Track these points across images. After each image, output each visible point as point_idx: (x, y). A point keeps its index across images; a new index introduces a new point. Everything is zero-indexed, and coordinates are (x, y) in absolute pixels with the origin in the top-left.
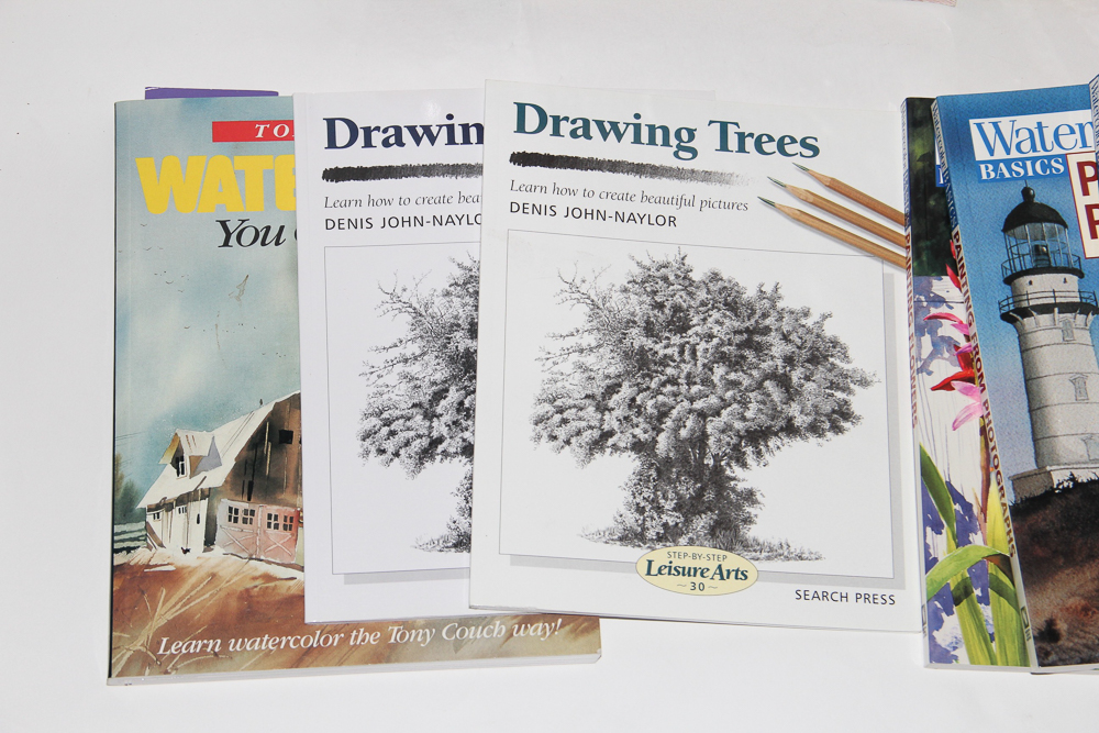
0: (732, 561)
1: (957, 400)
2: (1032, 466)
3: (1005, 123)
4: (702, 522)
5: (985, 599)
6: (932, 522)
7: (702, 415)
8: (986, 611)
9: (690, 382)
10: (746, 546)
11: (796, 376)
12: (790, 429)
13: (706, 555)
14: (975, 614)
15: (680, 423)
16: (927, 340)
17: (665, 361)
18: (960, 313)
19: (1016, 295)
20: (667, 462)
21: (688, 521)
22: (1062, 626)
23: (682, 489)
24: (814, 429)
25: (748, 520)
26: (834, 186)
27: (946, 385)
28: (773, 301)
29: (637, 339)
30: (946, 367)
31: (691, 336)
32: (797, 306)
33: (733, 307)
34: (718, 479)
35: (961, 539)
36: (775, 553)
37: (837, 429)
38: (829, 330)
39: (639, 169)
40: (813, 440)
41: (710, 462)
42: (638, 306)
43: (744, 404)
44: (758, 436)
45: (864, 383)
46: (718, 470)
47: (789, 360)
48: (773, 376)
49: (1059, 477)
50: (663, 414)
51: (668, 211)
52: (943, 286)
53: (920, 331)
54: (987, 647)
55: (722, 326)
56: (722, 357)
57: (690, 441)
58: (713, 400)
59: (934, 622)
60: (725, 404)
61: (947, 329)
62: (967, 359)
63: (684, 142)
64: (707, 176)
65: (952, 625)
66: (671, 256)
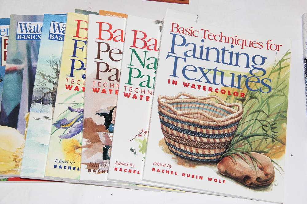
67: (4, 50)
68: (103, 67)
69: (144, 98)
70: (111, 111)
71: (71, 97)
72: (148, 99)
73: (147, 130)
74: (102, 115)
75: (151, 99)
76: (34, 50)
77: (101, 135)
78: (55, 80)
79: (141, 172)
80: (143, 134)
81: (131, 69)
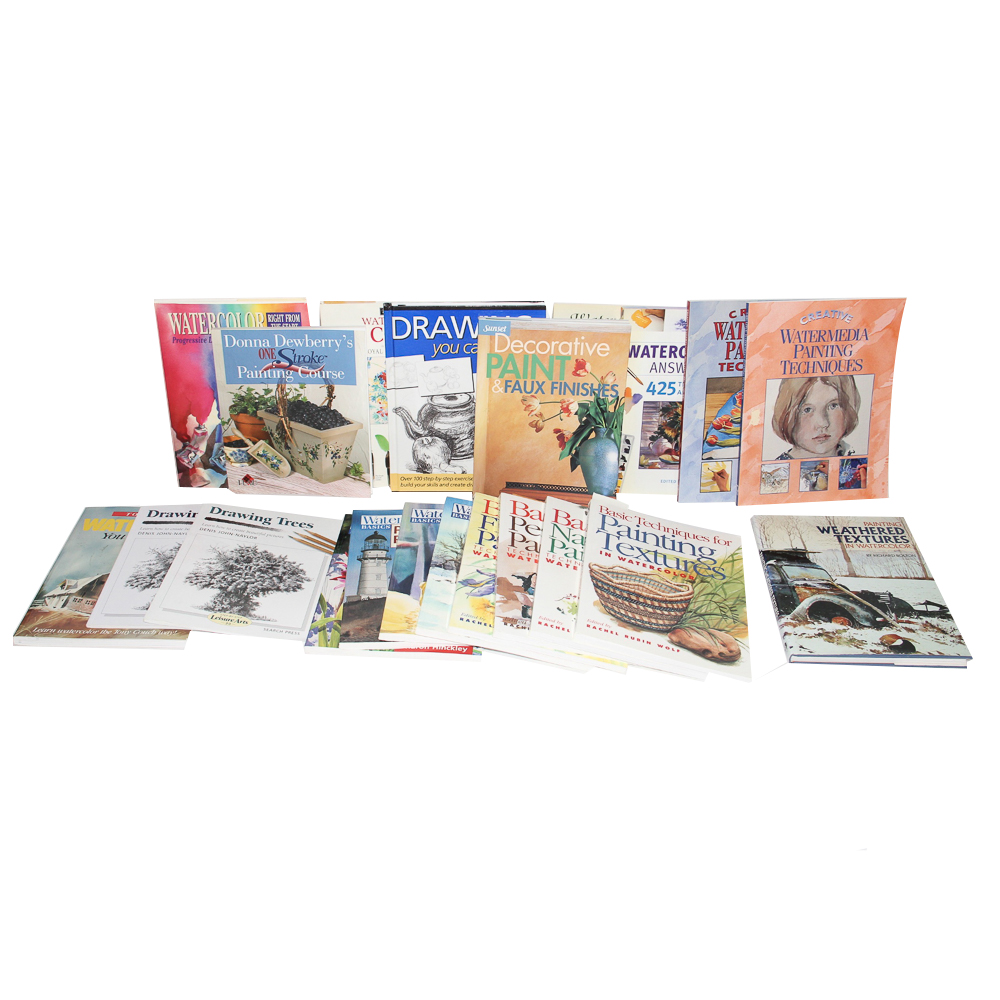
0: (243, 619)
1: (338, 583)
2: (356, 594)
3: (373, 517)
4: (236, 609)
5: (330, 631)
6: (318, 611)
7: (248, 583)
8: (329, 634)
9: (246, 574)
10: (250, 615)
11: (284, 577)
12: (278, 589)
13: (235, 617)
14: (325, 635)
15: (239, 584)
16: (332, 569)
17: (239, 569)
18: (346, 562)
19: (364, 555)
20: (230, 593)
21: (231, 607)
22: (352, 633)
23: (232, 600)
24: (287, 590)
25: (254, 610)
26: (315, 535)
27: (335, 579)
28: (284, 559)
29: (231, 563)
30: (337, 574)
31: (251, 564)
32: (292, 561)
33: (269, 560)
34: (247, 598)
35: (327, 616)
36: (259, 618)
37: (294, 590)
38: (301, 568)
39: (249, 525)
40: (285, 592)
41: (245, 594)
42: (235, 556)
43: (264, 582)
44: (265, 590)
45: (309, 580)
46: (248, 596)
47: (284, 573)
48: (277, 576)
49: (364, 597)
50: (233, 581)
51: (254, 536)
52: (343, 556)
53: (330, 566)
54: (326, 643)
55: (263, 563)
56: (260, 570)
57: (240, 589)
58: (253, 580)
59: (310, 635)
60: (257, 581)
61: (340, 566)
62: (344, 573)
63: (268, 521)
64: (272, 529)
65: (316, 637)
66: (252, 546)
67: (393, 535)
68: (518, 537)
69: (571, 567)
70: (531, 576)
71: (479, 561)
72: (575, 568)
73: (577, 595)
74: (519, 577)
75: (579, 568)
76: (432, 532)
77: (519, 595)
78: (459, 551)
79: (571, 630)
80: (572, 598)
81: (553, 540)
